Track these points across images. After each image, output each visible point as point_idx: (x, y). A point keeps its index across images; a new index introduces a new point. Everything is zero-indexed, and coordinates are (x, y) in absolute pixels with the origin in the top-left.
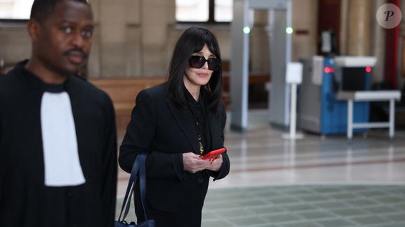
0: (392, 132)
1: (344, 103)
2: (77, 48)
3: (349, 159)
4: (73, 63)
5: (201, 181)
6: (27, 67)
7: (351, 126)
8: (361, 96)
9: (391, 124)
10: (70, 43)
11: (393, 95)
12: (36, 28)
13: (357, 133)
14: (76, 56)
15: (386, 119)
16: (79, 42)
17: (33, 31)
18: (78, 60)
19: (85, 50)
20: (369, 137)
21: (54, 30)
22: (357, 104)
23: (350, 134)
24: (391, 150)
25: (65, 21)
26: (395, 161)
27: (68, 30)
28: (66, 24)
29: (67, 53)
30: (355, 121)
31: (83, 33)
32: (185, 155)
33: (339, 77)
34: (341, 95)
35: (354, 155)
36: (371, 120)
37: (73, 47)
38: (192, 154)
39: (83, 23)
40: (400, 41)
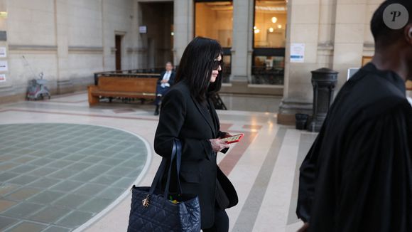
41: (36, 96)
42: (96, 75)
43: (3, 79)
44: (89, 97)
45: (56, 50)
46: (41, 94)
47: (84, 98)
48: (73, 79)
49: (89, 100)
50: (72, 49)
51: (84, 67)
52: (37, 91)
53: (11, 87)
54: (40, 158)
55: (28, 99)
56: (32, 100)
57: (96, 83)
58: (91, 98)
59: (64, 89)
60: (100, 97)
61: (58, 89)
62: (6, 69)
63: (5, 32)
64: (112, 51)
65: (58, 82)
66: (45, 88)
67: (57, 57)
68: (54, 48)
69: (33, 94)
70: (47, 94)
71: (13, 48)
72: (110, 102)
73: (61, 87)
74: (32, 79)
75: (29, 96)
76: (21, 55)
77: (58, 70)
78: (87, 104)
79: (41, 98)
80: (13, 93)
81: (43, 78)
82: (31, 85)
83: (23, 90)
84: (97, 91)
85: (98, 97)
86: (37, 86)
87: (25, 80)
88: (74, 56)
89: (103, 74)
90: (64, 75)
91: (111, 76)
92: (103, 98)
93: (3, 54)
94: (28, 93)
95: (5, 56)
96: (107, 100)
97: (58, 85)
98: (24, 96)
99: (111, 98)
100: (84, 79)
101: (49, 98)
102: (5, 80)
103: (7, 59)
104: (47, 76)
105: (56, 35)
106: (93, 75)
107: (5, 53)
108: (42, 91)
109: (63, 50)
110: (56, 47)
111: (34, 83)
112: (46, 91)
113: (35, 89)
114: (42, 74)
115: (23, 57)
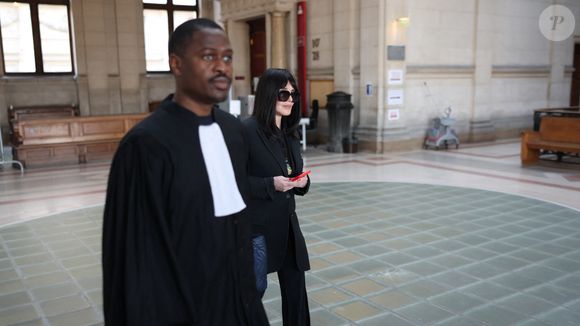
0: (304, 147)
2: (221, 74)
4: (219, 89)
5: (288, 197)
6: (174, 100)
9: (304, 142)
10: (214, 70)
11: (305, 122)
12: (177, 63)
14: (221, 82)
17: (174, 65)
18: (223, 86)
19: (228, 74)
21: (196, 59)
25: (205, 48)
28: (207, 52)
29: (212, 80)
37: (217, 73)
39: (223, 49)
40: (307, 83)
41: (438, 144)
42: (537, 113)
43: (395, 116)
44: (523, 150)
45: (473, 73)
46: (446, 141)
47: (514, 151)
48: (495, 119)
49: (522, 155)
50: (497, 71)
51: (515, 101)
52: (440, 135)
53: (404, 128)
54: (446, 239)
55: (426, 147)
56: (431, 149)
57: (537, 127)
58: (526, 151)
59: (480, 135)
60: (542, 150)
61: (471, 134)
62: (399, 102)
63: (403, 47)
64: (566, 72)
65: (472, 123)
66: (453, 132)
67: (474, 84)
68: (469, 70)
69: (434, 141)
70: (454, 140)
71: (412, 70)
72: (559, 160)
73: (475, 131)
74: (433, 117)
75: (428, 143)
76: (422, 81)
77: (473, 103)
78: (518, 161)
79: (445, 146)
80: (407, 138)
81: (451, 116)
82: (432, 127)
83: (421, 134)
84: (537, 141)
85: (538, 150)
86: (441, 128)
87: (424, 118)
88: (499, 81)
89: (550, 113)
90: (482, 112)
91: (563, 115)
92: (545, 152)
93: (398, 79)
94: (427, 138)
95: (400, 82)
96: (554, 157)
97: (472, 128)
98: (422, 142)
99: (560, 154)
100: (513, 119)
101: (457, 148)
102: (397, 118)
103: (403, 87)
104: (455, 113)
105: (475, 49)
106: (533, 113)
107: (401, 77)
108: (448, 136)
109: (483, 72)
110: (474, 67)
111: (436, 123)
112: (453, 137)
113: (438, 132)
114: (450, 110)
115: (425, 84)
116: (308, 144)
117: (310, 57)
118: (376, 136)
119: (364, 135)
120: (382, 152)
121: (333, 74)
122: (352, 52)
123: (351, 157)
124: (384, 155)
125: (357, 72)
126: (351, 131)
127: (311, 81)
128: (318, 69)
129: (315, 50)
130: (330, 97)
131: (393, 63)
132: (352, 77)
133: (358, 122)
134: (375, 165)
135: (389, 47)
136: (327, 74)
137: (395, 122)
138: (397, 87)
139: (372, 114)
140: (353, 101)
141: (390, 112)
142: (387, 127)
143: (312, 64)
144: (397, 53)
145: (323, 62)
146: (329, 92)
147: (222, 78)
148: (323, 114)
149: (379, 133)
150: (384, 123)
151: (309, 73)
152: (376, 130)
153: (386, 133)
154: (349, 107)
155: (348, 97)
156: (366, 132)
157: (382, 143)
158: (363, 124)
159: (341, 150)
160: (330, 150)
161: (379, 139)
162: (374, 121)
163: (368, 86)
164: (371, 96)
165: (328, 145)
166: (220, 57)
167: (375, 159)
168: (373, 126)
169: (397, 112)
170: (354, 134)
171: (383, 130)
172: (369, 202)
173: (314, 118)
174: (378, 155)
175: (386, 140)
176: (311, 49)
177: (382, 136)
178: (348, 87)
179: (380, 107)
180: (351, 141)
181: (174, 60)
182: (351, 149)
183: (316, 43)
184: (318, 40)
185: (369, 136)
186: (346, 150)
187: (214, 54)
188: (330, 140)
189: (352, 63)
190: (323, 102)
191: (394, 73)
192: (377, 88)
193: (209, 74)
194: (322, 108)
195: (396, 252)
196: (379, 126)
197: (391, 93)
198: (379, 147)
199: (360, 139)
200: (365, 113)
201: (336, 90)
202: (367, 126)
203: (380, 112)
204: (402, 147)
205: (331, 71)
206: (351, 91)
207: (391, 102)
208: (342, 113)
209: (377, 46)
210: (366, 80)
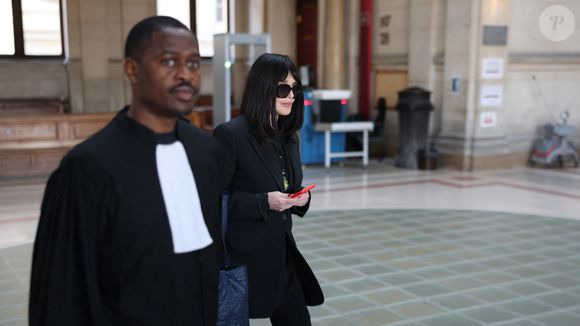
0: (366, 161)
1: (322, 134)
2: (184, 82)
3: (327, 187)
4: (182, 100)
5: (285, 218)
6: (129, 113)
7: (329, 156)
8: (338, 127)
9: (365, 153)
10: (175, 78)
11: (366, 126)
12: (133, 69)
13: (334, 162)
14: (184, 92)
15: (360, 148)
16: (187, 75)
17: (130, 71)
19: (193, 83)
20: (345, 165)
21: (155, 65)
22: (334, 135)
23: (328, 163)
24: (365, 177)
25: (165, 52)
26: (369, 187)
27: (172, 63)
28: (168, 56)
29: (173, 90)
30: (332, 151)
31: (190, 64)
32: (270, 194)
33: (317, 110)
34: (319, 127)
35: (332, 183)
36: (347, 150)
37: (179, 82)
38: (278, 193)
40: (372, 75)
41: (549, 159)
43: (491, 121)
46: (560, 157)
52: (554, 148)
53: (503, 138)
54: (558, 291)
55: (531, 163)
56: (540, 167)
62: (498, 102)
63: (505, 28)
66: (571, 144)
69: (544, 155)
70: (572, 156)
71: (517, 59)
74: (546, 121)
75: (535, 158)
76: (530, 74)
79: (559, 164)
80: (506, 151)
81: (569, 123)
82: (542, 137)
83: (526, 146)
86: (554, 138)
87: (530, 125)
93: (496, 72)
94: (534, 151)
95: (499, 76)
98: (526, 157)
101: (576, 166)
102: (493, 124)
103: (503, 81)
104: (575, 118)
107: (501, 69)
108: (563, 150)
111: (548, 132)
112: (571, 151)
113: (549, 145)
114: (567, 114)
115: (534, 78)
116: (371, 156)
117: (377, 40)
118: (462, 147)
119: (446, 146)
120: (471, 169)
121: (406, 64)
122: (434, 34)
123: (428, 175)
124: (475, 174)
125: (439, 61)
126: (429, 141)
127: (377, 72)
128: (387, 57)
129: (384, 30)
130: (404, 95)
131: (490, 49)
132: (432, 68)
133: (438, 130)
134: (460, 186)
135: (486, 28)
136: (399, 64)
137: (489, 130)
138: (495, 82)
139: (459, 118)
140: (433, 99)
141: (483, 116)
142: (479, 135)
143: (379, 49)
144: (496, 36)
145: (394, 47)
146: (401, 87)
147: (185, 88)
148: (392, 117)
149: (467, 144)
150: (474, 131)
151: (374, 61)
152: (463, 139)
153: (478, 144)
154: (427, 108)
155: (426, 95)
156: (450, 142)
157: (472, 158)
158: (446, 131)
159: (415, 164)
160: (401, 166)
161: (467, 152)
162: (461, 127)
163: (454, 81)
164: (457, 94)
165: (397, 158)
166: (183, 61)
167: (461, 179)
168: (459, 135)
169: (493, 115)
170: (432, 144)
171: (473, 140)
172: (451, 237)
173: (380, 122)
174: (465, 174)
175: (477, 154)
176: (378, 30)
177: (472, 148)
178: (426, 82)
179: (470, 107)
180: (429, 154)
181: (130, 65)
182: (428, 164)
183: (385, 21)
184: (388, 17)
185: (453, 147)
186: (422, 165)
187: (177, 59)
188: (400, 151)
189: (433, 49)
190: (392, 100)
191: (492, 63)
192: (466, 82)
193: (169, 82)
194: (392, 109)
195: (487, 305)
196: (468, 134)
197: (485, 90)
198: (467, 162)
199: (442, 151)
200: (449, 116)
201: (412, 85)
202: (452, 134)
203: (470, 115)
204: (500, 164)
205: (404, 59)
206: (430, 87)
207: (485, 102)
208: (418, 115)
209: (468, 26)
210: (453, 72)
